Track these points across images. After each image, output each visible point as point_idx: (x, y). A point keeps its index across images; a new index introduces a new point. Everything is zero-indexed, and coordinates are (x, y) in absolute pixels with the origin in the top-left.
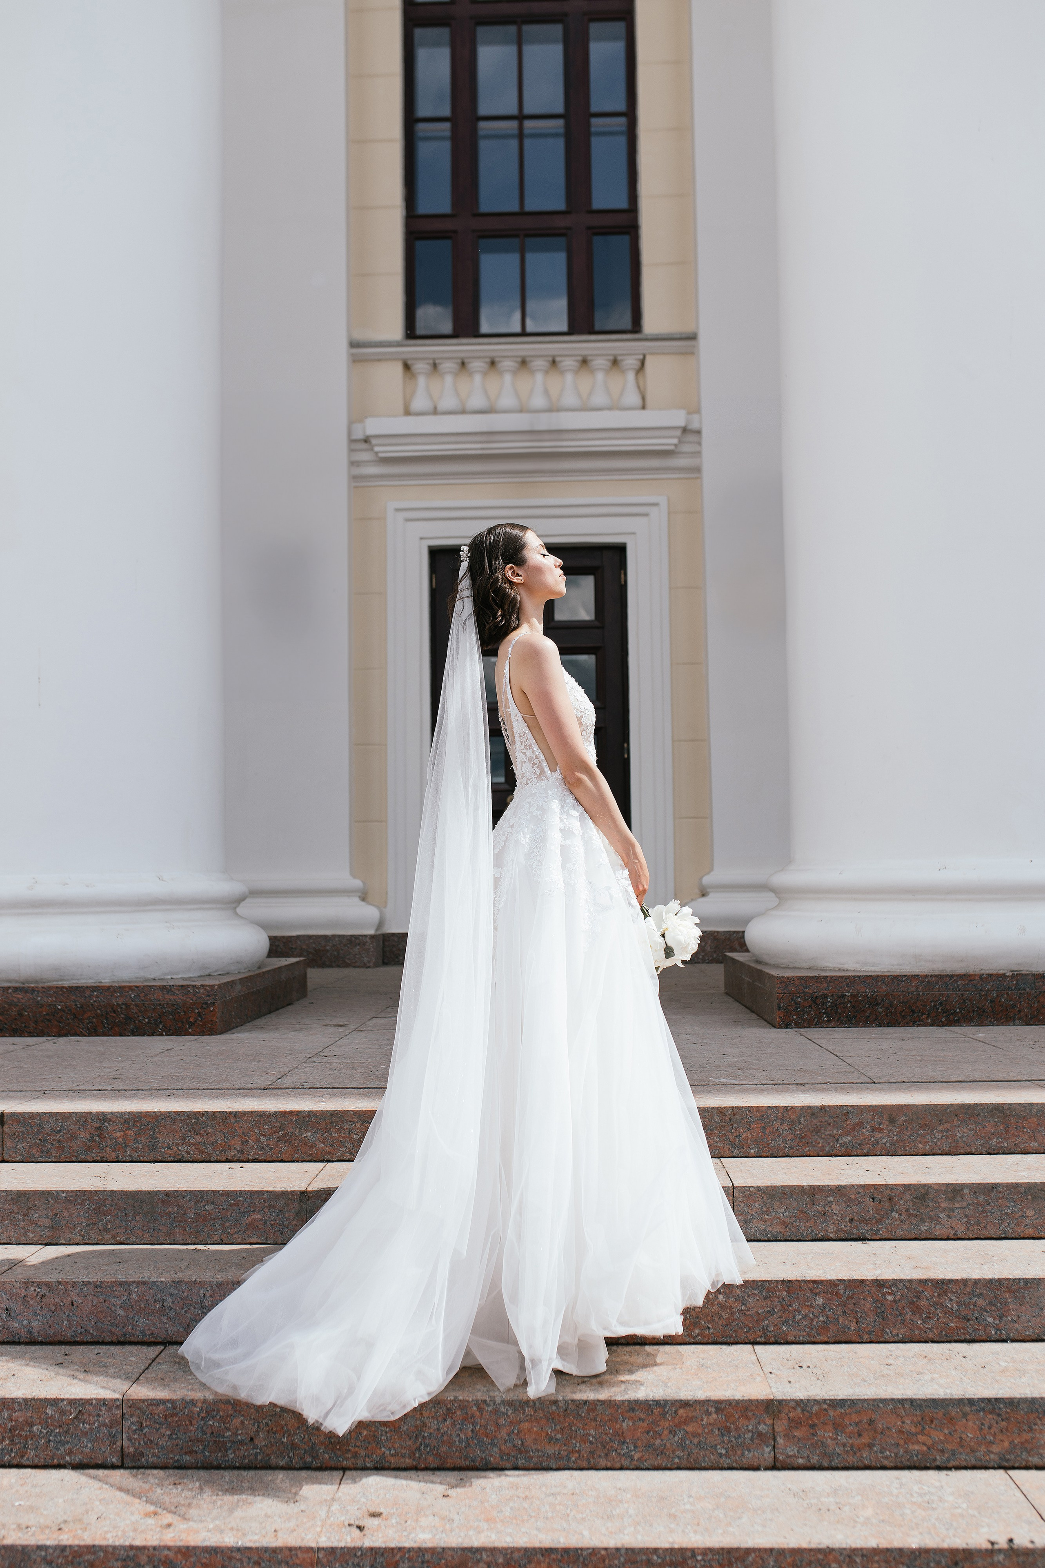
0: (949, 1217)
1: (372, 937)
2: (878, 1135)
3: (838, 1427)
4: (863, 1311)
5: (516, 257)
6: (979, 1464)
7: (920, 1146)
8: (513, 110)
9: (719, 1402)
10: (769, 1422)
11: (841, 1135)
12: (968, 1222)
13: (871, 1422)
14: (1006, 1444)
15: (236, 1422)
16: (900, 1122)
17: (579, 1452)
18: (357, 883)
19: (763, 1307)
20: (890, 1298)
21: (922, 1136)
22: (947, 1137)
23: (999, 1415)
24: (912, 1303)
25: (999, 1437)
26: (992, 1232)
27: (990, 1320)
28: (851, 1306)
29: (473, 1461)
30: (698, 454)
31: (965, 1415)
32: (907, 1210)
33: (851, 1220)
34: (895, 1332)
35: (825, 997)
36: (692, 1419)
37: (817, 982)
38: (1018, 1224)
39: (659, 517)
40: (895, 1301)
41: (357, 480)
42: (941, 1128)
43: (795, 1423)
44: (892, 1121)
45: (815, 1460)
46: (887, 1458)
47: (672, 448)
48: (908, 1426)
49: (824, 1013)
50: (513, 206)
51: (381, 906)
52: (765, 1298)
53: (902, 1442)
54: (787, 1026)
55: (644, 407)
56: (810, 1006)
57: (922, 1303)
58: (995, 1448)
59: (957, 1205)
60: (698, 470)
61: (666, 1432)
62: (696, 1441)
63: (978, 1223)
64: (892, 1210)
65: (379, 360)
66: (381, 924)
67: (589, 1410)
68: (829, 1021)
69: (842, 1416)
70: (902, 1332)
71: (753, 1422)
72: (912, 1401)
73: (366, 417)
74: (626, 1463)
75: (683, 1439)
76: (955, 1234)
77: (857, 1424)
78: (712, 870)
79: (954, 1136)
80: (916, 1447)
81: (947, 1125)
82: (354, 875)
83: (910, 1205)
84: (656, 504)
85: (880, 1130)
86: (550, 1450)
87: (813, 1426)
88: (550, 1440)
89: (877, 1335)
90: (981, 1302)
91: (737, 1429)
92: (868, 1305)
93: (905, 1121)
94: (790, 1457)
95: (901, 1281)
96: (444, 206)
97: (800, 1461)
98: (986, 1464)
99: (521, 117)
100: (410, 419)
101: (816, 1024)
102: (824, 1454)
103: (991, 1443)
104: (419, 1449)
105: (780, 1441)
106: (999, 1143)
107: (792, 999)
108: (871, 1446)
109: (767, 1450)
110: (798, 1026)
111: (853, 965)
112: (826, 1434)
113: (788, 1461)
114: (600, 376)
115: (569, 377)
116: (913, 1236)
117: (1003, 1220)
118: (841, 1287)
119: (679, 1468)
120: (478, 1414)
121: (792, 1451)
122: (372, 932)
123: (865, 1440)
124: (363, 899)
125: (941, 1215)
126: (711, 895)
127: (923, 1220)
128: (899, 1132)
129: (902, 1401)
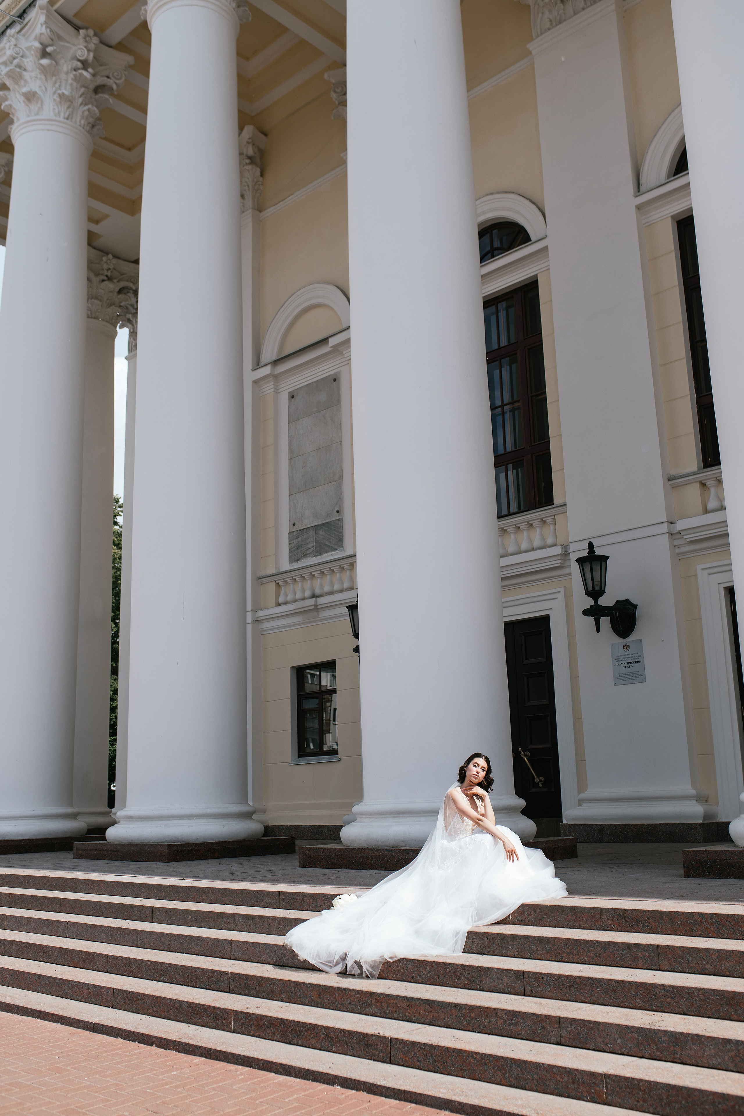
0: (512, 948)
1: (700, 824)
2: (530, 917)
3: (388, 1004)
4: (440, 974)
6: (424, 1022)
7: (545, 923)
9: (358, 991)
10: (371, 1000)
11: (517, 916)
12: (518, 951)
13: (396, 1003)
14: (432, 1017)
15: (252, 982)
16: (537, 912)
17: (326, 1003)
19: (412, 969)
20: (448, 970)
21: (545, 918)
22: (554, 919)
23: (429, 1006)
24: (454, 972)
25: (430, 1014)
26: (526, 956)
27: (478, 982)
28: (437, 972)
29: (302, 1002)
31: (420, 1004)
32: (498, 944)
33: (481, 946)
34: (449, 983)
35: (706, 862)
36: (352, 996)
37: (702, 854)
38: (535, 953)
40: (449, 971)
42: (552, 915)
43: (377, 1001)
44: (535, 911)
45: (382, 1014)
46: (400, 1016)
48: (406, 1007)
49: (706, 870)
52: (413, 966)
53: (404, 1012)
56: (699, 867)
57: (457, 973)
58: (429, 1018)
59: (514, 943)
61: (346, 999)
62: (353, 1003)
63: (522, 952)
64: (493, 943)
67: (328, 989)
68: (709, 875)
69: (389, 1000)
70: (451, 983)
71: (367, 999)
72: (406, 997)
74: (337, 1008)
75: (350, 1002)
76: (514, 955)
77: (392, 1003)
79: (557, 919)
80: (408, 1014)
81: (555, 914)
83: (499, 941)
85: (531, 915)
86: (319, 1001)
87: (381, 1002)
88: (319, 998)
89: (444, 984)
90: (475, 975)
91: (363, 1001)
92: (441, 972)
93: (539, 912)
94: (376, 1012)
95: (451, 964)
97: (378, 1014)
98: (426, 1023)
101: (703, 876)
102: (384, 1013)
103: (428, 1016)
104: (290, 996)
105: (373, 1006)
106: (574, 924)
107: (690, 862)
108: (396, 1012)
109: (370, 1009)
112: (385, 1005)
113: (376, 1014)
116: (500, 955)
117: (530, 951)
118: (434, 964)
119: (349, 1012)
120: (303, 987)
121: (376, 1010)
123: (394, 1009)
125: (510, 947)
127: (503, 948)
128: (537, 916)
129: (404, 997)
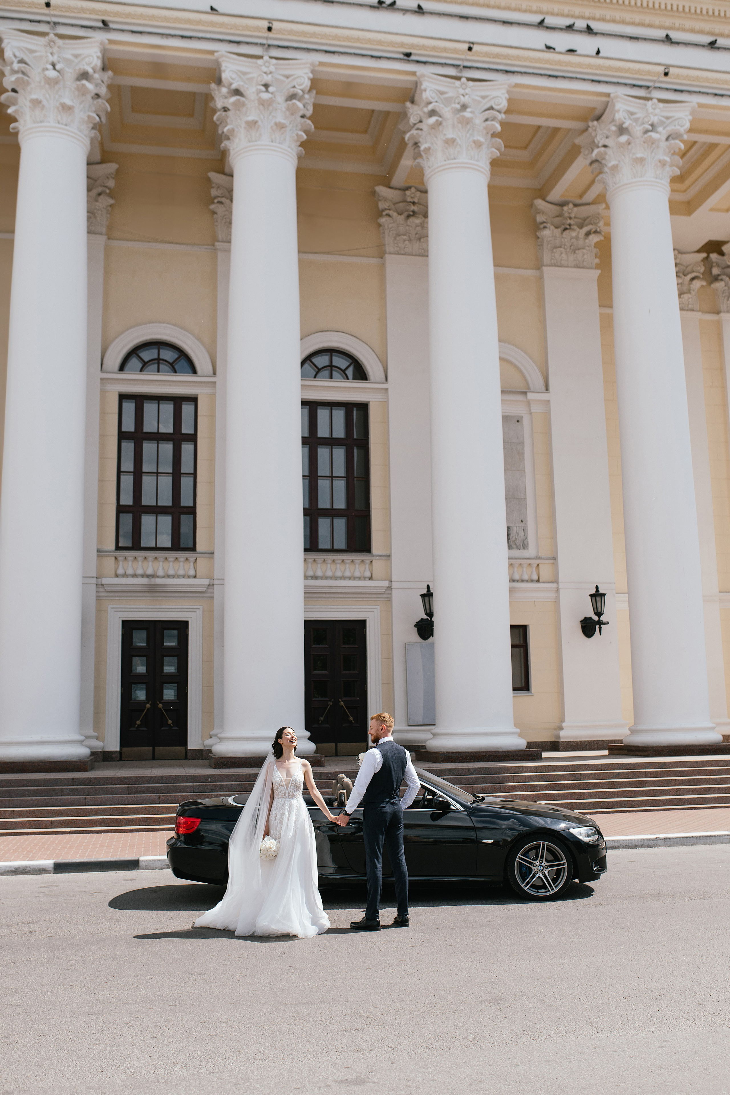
5: (154, 517)
8: (155, 471)
18: (96, 734)
30: (213, 592)
39: (199, 612)
41: (98, 598)
47: (205, 591)
50: (154, 504)
51: (103, 742)
54: (216, 768)
55: (195, 577)
60: (213, 597)
65: (107, 556)
66: (103, 748)
73: (103, 578)
78: (213, 729)
82: (94, 731)
84: (199, 609)
96: (130, 502)
99: (157, 473)
100: (117, 579)
110: (218, 768)
111: (232, 755)
114: (182, 564)
115: (171, 564)
122: (101, 750)
124: (97, 739)
126: (213, 738)
